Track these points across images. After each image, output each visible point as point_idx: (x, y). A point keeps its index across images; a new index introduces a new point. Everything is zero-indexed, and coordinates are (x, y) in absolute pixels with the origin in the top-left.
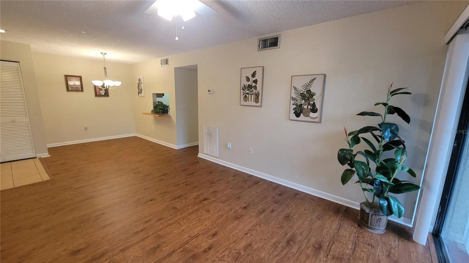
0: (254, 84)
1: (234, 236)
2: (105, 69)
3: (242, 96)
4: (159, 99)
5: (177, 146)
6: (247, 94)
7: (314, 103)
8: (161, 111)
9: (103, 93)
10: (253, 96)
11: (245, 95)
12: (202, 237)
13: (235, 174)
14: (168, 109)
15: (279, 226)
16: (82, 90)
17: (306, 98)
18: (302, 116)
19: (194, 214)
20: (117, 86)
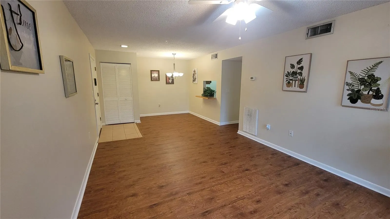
0: (299, 71)
1: (277, 208)
2: (174, 64)
3: (285, 83)
4: (208, 86)
5: (220, 123)
6: (291, 80)
7: (379, 88)
8: (209, 94)
9: (170, 81)
10: (297, 82)
11: (288, 81)
12: (247, 201)
13: (274, 152)
14: (214, 93)
15: (327, 211)
16: (159, 80)
17: (366, 83)
18: (359, 103)
19: (238, 180)
20: (180, 76)
